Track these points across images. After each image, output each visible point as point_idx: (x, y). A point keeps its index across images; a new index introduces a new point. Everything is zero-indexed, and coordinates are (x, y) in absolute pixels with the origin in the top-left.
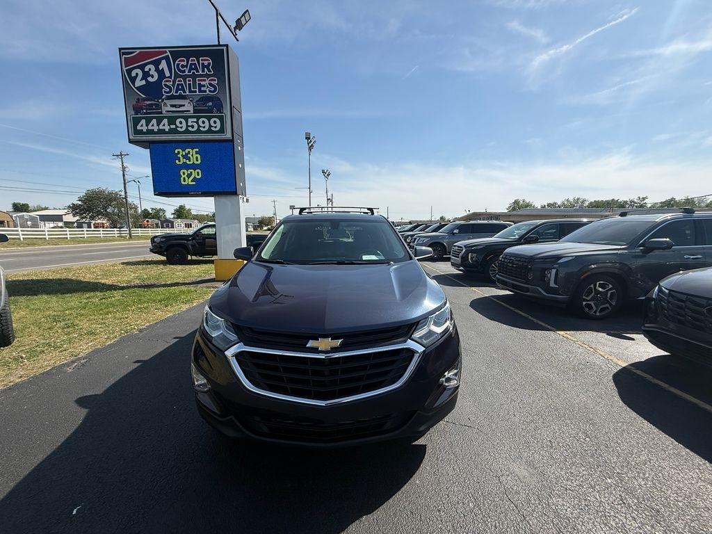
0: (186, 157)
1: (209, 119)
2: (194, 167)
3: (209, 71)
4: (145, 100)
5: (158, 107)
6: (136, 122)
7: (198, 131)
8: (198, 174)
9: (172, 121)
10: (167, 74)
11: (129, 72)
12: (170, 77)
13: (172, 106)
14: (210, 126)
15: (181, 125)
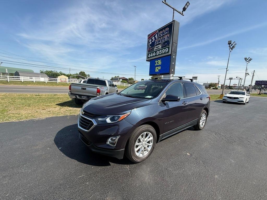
0: (158, 63)
1: (165, 49)
2: (159, 66)
3: (167, 32)
4: (151, 48)
5: (153, 49)
6: (148, 55)
7: (162, 54)
8: (159, 68)
9: (156, 52)
10: (157, 38)
11: (149, 41)
12: (157, 39)
13: (157, 48)
14: (165, 51)
15: (158, 53)
